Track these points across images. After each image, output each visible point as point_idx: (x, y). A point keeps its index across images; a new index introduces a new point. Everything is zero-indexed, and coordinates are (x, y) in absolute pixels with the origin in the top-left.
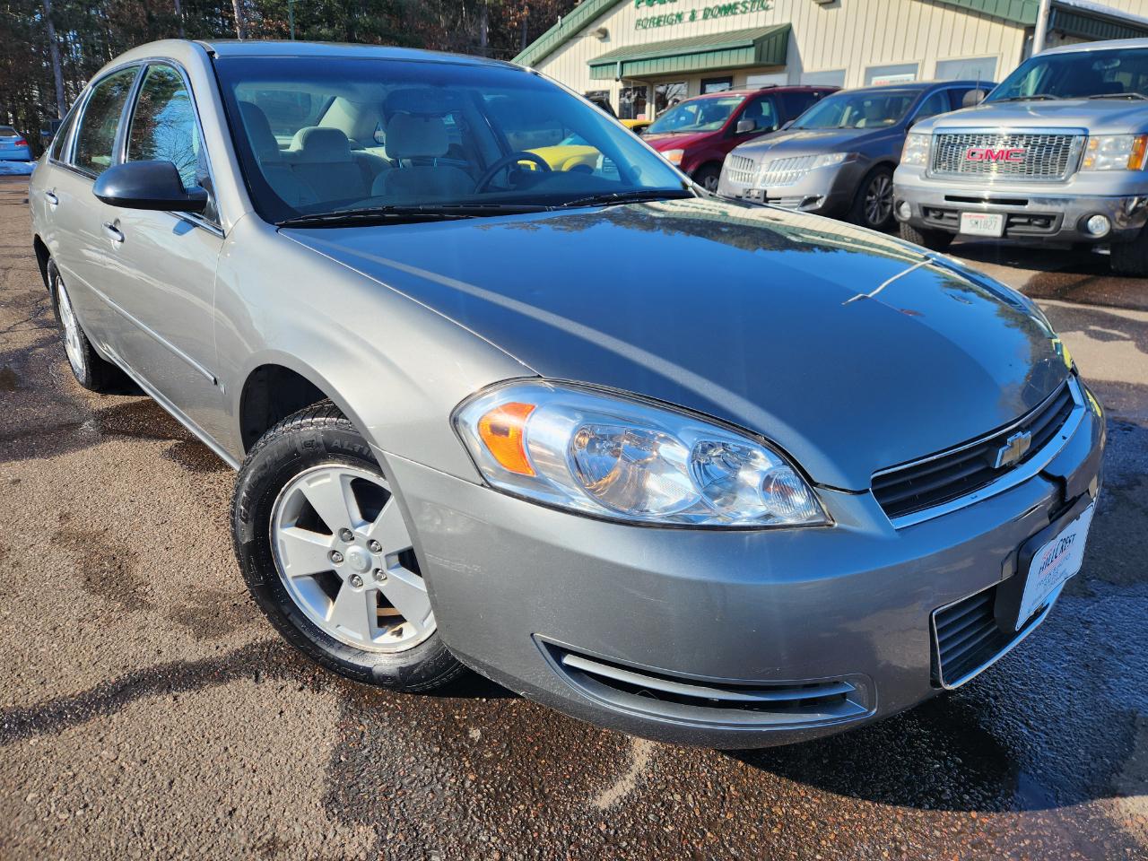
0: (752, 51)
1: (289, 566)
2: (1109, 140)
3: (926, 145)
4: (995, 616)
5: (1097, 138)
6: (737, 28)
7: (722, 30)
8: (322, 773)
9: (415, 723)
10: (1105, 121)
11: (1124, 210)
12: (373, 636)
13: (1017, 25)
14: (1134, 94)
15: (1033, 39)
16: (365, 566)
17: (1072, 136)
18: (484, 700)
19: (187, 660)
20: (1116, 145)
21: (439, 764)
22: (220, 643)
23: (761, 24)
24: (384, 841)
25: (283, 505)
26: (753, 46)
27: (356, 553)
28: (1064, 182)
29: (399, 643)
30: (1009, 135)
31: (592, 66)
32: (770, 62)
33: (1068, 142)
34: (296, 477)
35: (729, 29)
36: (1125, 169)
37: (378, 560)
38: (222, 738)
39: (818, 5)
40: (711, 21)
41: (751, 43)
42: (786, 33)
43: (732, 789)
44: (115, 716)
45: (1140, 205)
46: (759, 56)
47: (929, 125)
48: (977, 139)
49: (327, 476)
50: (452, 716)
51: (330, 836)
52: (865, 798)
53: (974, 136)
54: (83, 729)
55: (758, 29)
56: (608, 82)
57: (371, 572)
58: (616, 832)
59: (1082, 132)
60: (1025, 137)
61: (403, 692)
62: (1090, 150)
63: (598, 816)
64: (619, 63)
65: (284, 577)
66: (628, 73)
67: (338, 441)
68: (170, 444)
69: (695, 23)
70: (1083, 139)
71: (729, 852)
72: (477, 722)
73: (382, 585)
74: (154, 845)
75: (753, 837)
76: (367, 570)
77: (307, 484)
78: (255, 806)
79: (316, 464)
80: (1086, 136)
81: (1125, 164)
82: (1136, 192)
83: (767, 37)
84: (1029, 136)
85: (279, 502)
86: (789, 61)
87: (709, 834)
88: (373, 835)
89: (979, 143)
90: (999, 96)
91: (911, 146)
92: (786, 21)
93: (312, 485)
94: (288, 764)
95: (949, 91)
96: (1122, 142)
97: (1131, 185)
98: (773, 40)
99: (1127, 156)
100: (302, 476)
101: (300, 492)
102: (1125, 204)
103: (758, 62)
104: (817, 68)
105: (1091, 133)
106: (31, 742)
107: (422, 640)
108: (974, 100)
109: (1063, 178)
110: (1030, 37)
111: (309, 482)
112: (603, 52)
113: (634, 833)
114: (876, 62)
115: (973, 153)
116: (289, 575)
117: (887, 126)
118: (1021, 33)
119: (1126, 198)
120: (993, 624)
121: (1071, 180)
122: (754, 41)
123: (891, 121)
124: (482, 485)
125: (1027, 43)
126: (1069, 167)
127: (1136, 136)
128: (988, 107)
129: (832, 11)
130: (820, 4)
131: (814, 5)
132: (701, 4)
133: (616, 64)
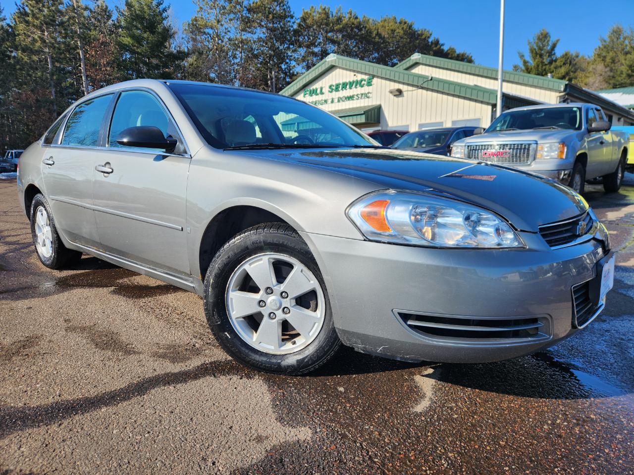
0: (364, 116)
1: (234, 312)
2: (548, 145)
3: (462, 151)
4: (590, 298)
5: (542, 145)
6: (355, 106)
7: (347, 107)
8: (270, 410)
9: (308, 387)
10: (544, 137)
11: (558, 178)
12: (280, 346)
13: (488, 104)
14: (553, 127)
15: (496, 110)
16: (278, 306)
17: (530, 144)
18: (339, 376)
19: (172, 372)
20: (551, 147)
21: (329, 401)
22: (187, 364)
23: (366, 105)
24: (316, 432)
25: (235, 278)
26: (364, 114)
27: (274, 300)
28: (530, 165)
29: (294, 348)
30: (498, 145)
31: (282, 125)
32: (373, 122)
33: (529, 147)
34: (244, 262)
35: (351, 107)
36: (556, 158)
37: (286, 303)
38: (210, 400)
39: (393, 96)
40: (341, 103)
41: (363, 112)
42: (378, 109)
43: (477, 399)
44: (145, 396)
45: (564, 177)
46: (367, 118)
47: (463, 142)
48: (486, 147)
49: (261, 259)
50: (326, 383)
51: (288, 433)
52: (541, 398)
53: (485, 146)
54: (130, 403)
55: (365, 107)
56: (290, 132)
57: (281, 310)
58: (430, 420)
59: (535, 142)
60: (509, 145)
61: (296, 376)
62: (540, 150)
63: (417, 415)
65: (231, 319)
66: (301, 128)
67: (271, 239)
68: (112, 288)
69: (333, 104)
70: (535, 145)
71: (488, 422)
72: (339, 384)
73: (287, 317)
74: (195, 444)
75: (497, 416)
76: (279, 309)
77: (249, 266)
78: (242, 424)
79: (255, 254)
80: (537, 144)
81: (556, 156)
82: (563, 169)
83: (370, 110)
84: (511, 145)
85: (233, 276)
86: (382, 121)
87: (475, 417)
88: (310, 431)
89: (488, 149)
90: (491, 130)
91: (455, 152)
92: (378, 103)
93: (252, 266)
94: (251, 407)
95: (464, 131)
96: (553, 146)
97: (560, 165)
98: (373, 111)
99: (557, 152)
100: (247, 261)
101: (245, 270)
102: (558, 175)
103: (367, 121)
104: (395, 124)
105: (539, 142)
106: (103, 410)
107: (309, 343)
108: (479, 132)
109: (529, 163)
110: (494, 109)
111: (250, 265)
112: (288, 119)
113: (439, 419)
114: (423, 122)
115: (485, 154)
116: (234, 317)
117: (437, 146)
118: (490, 107)
119: (559, 171)
120: (589, 303)
121: (532, 164)
122: (364, 112)
123: (438, 144)
124: (365, 240)
125: (494, 112)
126: (531, 158)
127: (559, 143)
128: (486, 134)
129: (400, 99)
130: (394, 96)
131: (392, 96)
132: (336, 95)
133: (295, 124)
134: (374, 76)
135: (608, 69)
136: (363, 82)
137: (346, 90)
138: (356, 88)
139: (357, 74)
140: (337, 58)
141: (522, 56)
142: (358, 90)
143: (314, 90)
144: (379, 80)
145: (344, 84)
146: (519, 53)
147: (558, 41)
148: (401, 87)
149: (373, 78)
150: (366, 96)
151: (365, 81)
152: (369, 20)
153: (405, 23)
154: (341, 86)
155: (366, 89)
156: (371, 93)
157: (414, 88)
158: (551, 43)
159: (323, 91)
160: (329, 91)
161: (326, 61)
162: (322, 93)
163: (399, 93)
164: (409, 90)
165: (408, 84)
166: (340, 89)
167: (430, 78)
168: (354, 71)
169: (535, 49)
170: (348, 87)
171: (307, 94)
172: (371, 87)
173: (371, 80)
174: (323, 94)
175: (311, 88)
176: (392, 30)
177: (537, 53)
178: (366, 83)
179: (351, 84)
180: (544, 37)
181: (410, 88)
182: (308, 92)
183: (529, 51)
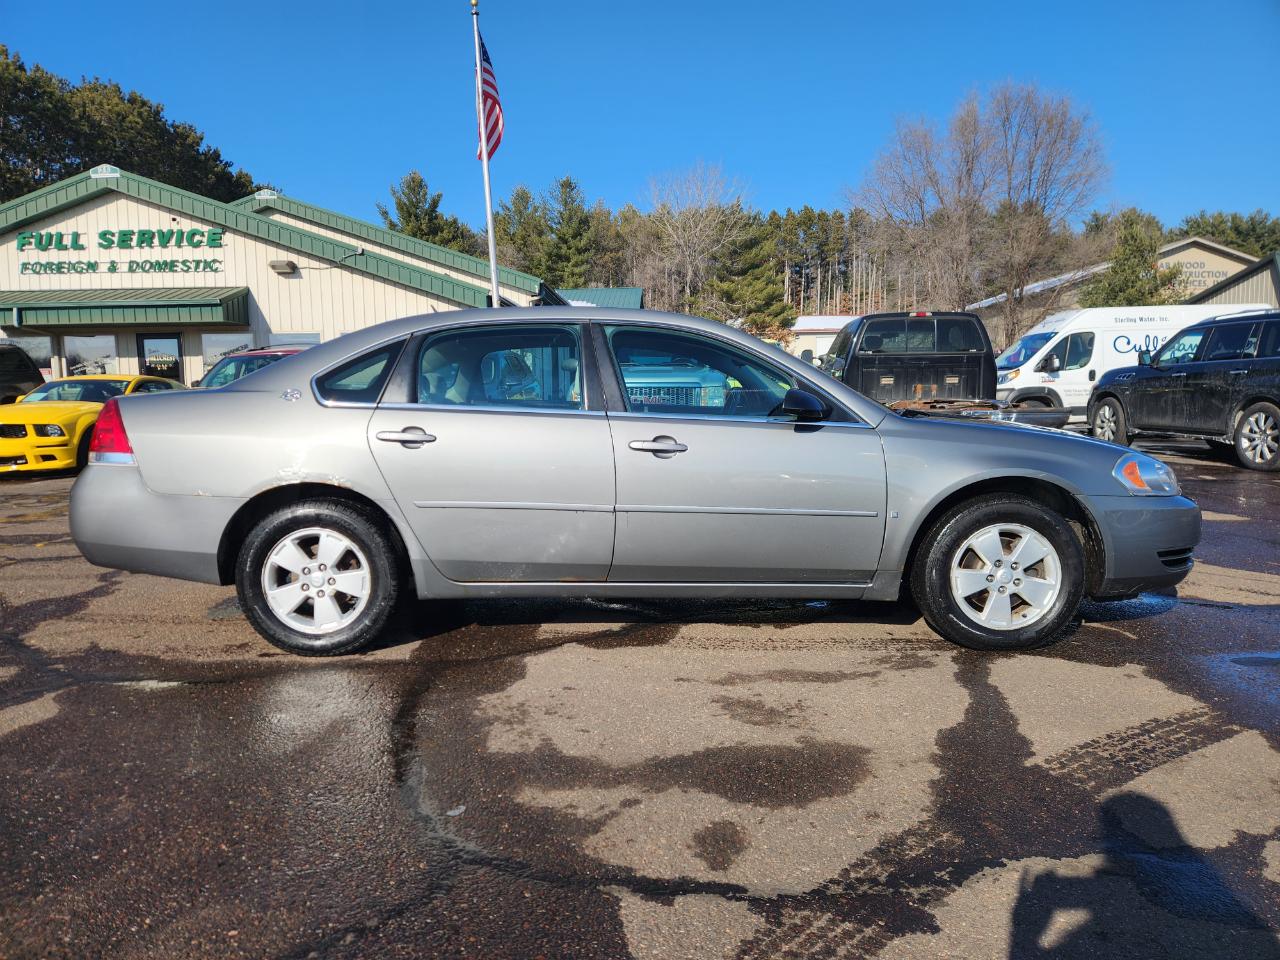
0: (220, 309)
7: (159, 286)
12: (1012, 621)
23: (210, 284)
26: (220, 305)
32: (237, 322)
35: (169, 285)
39: (276, 274)
40: (140, 274)
42: (244, 297)
46: (227, 315)
55: (209, 288)
64: (15, 310)
69: (115, 274)
73: (1019, 588)
86: (253, 321)
98: (235, 301)
103: (226, 320)
104: (286, 330)
122: (219, 300)
129: (294, 282)
130: (279, 274)
131: (272, 273)
132: (122, 256)
133: (11, 310)
134: (225, 229)
135: (521, 254)
136: (197, 238)
137: (151, 247)
138: (180, 247)
139: (178, 219)
140: (122, 176)
141: (385, 214)
142: (187, 253)
143: (51, 236)
144: (240, 239)
145: (142, 234)
146: (378, 206)
147: (440, 196)
148: (294, 258)
149: (224, 233)
150: (208, 265)
151: (203, 235)
152: (51, 79)
153: (144, 104)
154: (135, 238)
155: (205, 253)
156: (220, 262)
157: (325, 266)
158: (429, 200)
159: (82, 241)
160: (101, 245)
161: (89, 178)
162: (77, 245)
163: (292, 270)
164: (311, 266)
165: (310, 256)
166: (134, 243)
167: (360, 251)
168: (170, 210)
169: (405, 204)
170: (156, 241)
171: (30, 243)
172: (218, 250)
173: (217, 237)
174: (82, 248)
175: (43, 232)
176: (118, 114)
177: (409, 211)
178: (205, 239)
179: (165, 238)
180: (416, 186)
181: (315, 264)
182: (33, 240)
183: (395, 206)
